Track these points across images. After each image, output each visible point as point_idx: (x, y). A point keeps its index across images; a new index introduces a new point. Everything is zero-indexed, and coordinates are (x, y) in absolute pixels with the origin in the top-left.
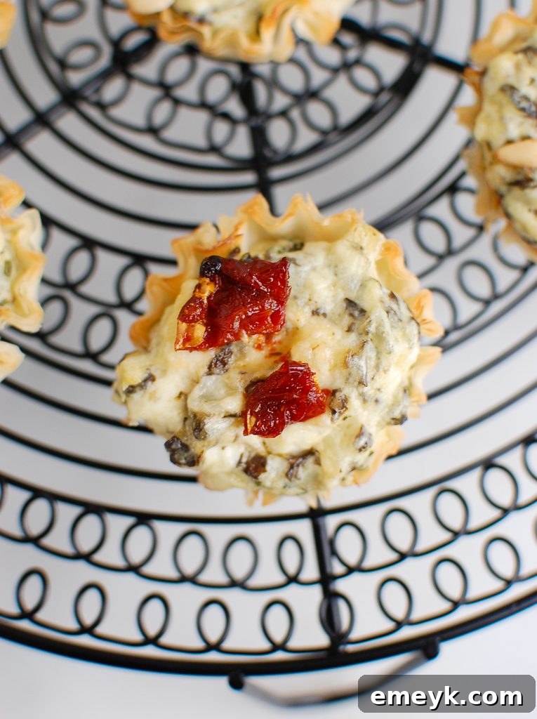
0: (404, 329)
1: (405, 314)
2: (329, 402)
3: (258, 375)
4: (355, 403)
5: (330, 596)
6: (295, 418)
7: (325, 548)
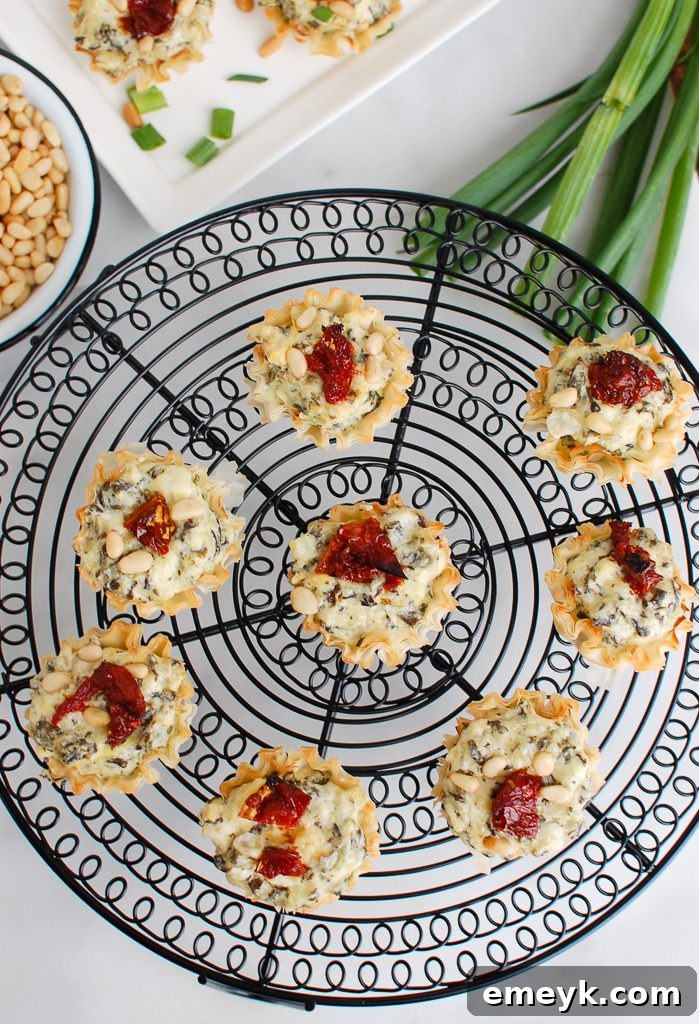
0: (357, 852)
1: (361, 843)
2: (303, 871)
3: (274, 845)
4: (316, 878)
5: (269, 956)
6: (282, 873)
7: (278, 929)
